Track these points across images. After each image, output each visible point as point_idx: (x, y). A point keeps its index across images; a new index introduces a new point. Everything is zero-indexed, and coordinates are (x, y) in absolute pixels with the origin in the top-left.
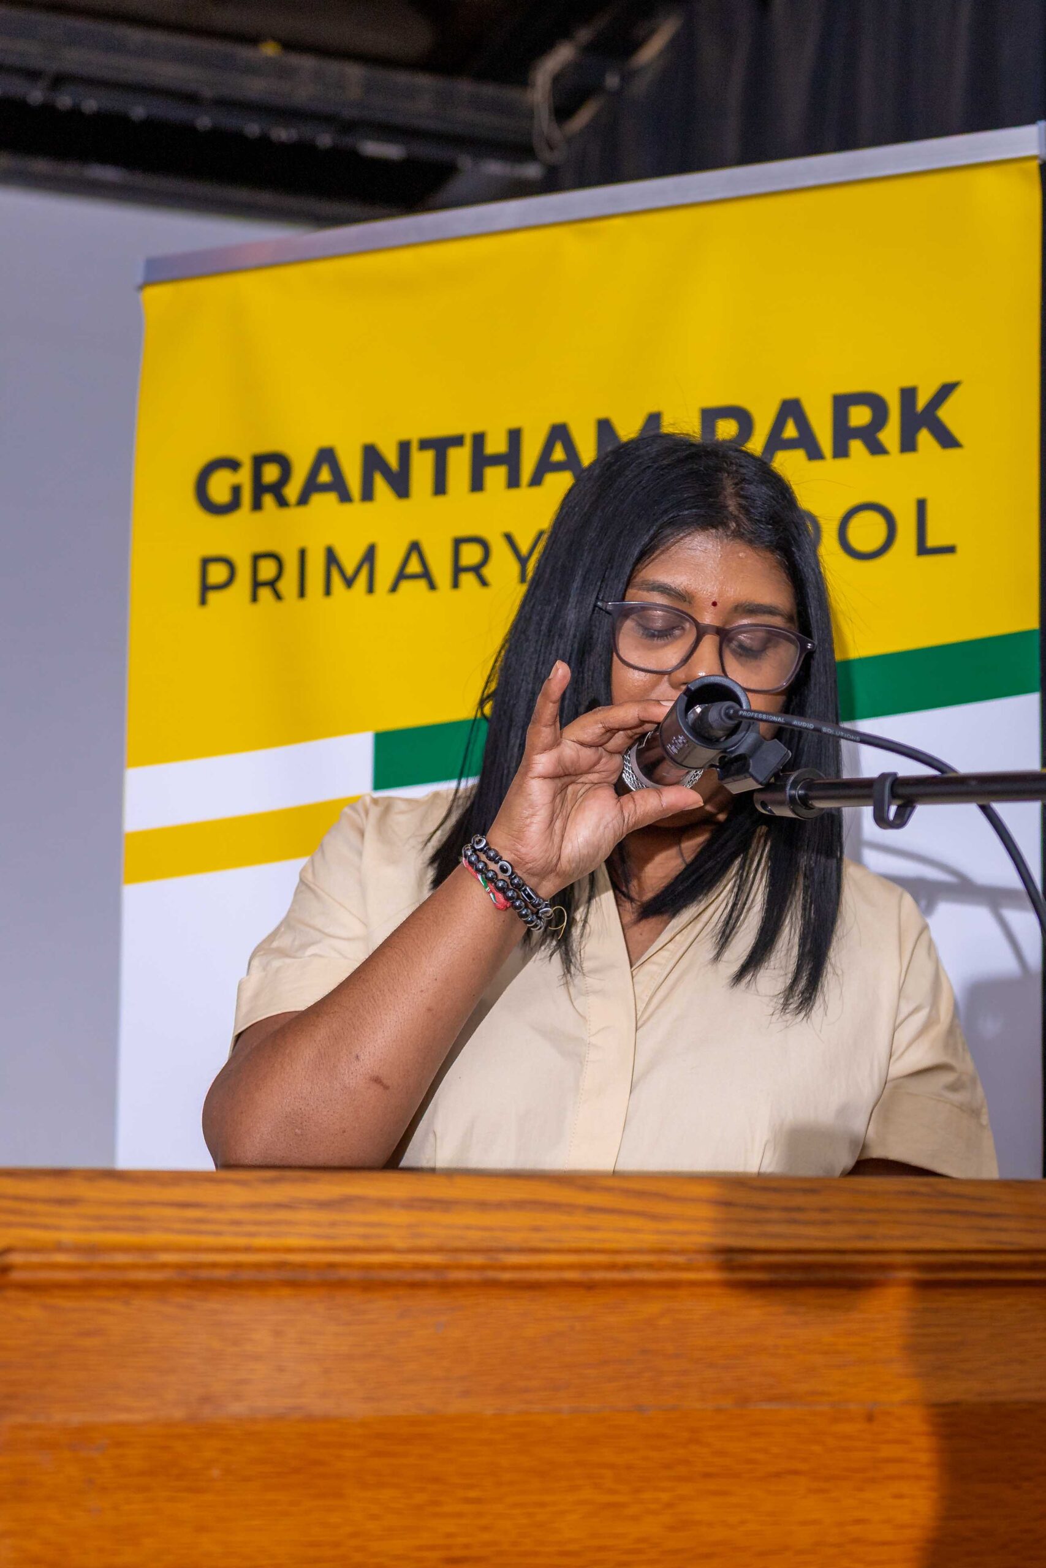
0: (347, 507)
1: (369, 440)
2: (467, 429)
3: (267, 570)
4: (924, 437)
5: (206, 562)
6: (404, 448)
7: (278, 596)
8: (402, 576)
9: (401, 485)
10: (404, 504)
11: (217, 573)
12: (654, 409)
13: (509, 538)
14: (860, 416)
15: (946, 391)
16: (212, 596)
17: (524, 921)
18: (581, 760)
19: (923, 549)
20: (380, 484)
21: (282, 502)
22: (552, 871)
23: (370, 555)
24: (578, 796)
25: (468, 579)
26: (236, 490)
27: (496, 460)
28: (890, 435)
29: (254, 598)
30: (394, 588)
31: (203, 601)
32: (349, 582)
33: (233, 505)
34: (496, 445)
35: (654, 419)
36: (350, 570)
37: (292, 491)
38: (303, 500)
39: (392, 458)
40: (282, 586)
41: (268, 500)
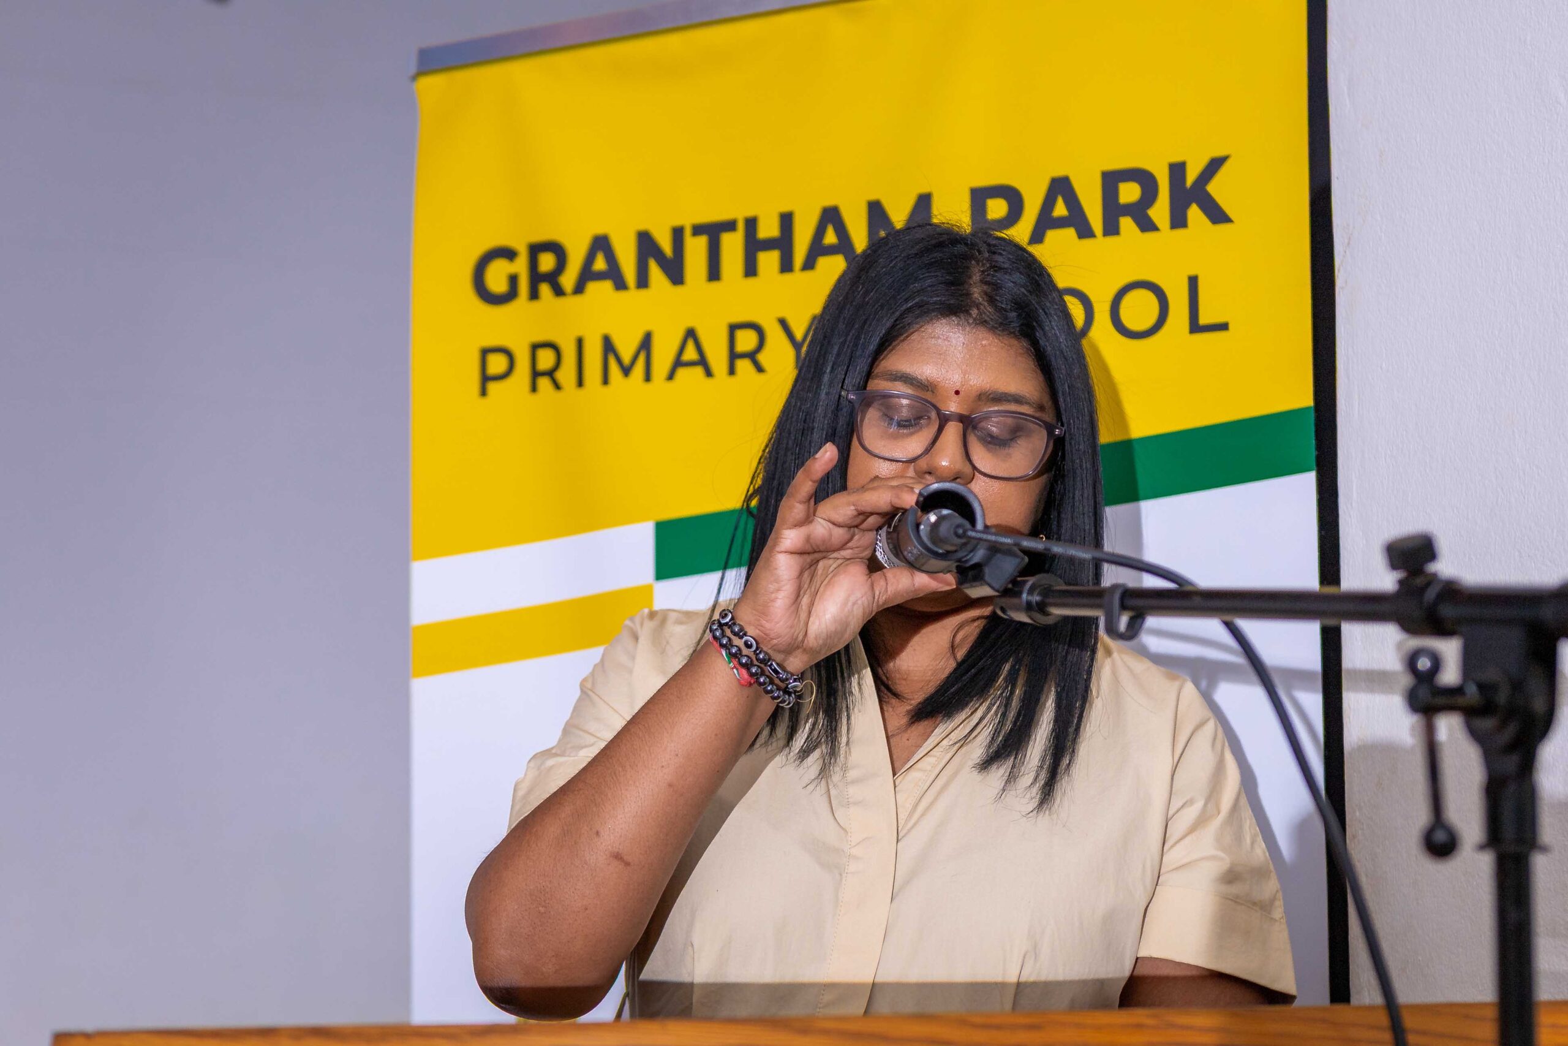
0: (622, 294)
1: (642, 227)
2: (739, 215)
3: (546, 359)
4: (1194, 213)
5: (485, 352)
6: (678, 234)
7: (557, 386)
8: (678, 363)
9: (675, 272)
10: (679, 290)
11: (497, 364)
12: (924, 190)
13: (783, 323)
14: (1129, 193)
15: (1215, 165)
16: (492, 387)
17: (771, 697)
18: (833, 538)
19: (1196, 327)
20: (655, 271)
21: (559, 291)
22: (798, 648)
23: (646, 343)
24: (829, 572)
25: (744, 365)
26: (513, 280)
27: (768, 245)
28: (1160, 211)
29: (534, 388)
30: (671, 376)
31: (484, 392)
32: (626, 371)
33: (511, 294)
34: (768, 229)
35: (924, 202)
36: (627, 359)
37: (568, 280)
38: (579, 289)
39: (666, 246)
40: (560, 375)
41: (545, 289)
